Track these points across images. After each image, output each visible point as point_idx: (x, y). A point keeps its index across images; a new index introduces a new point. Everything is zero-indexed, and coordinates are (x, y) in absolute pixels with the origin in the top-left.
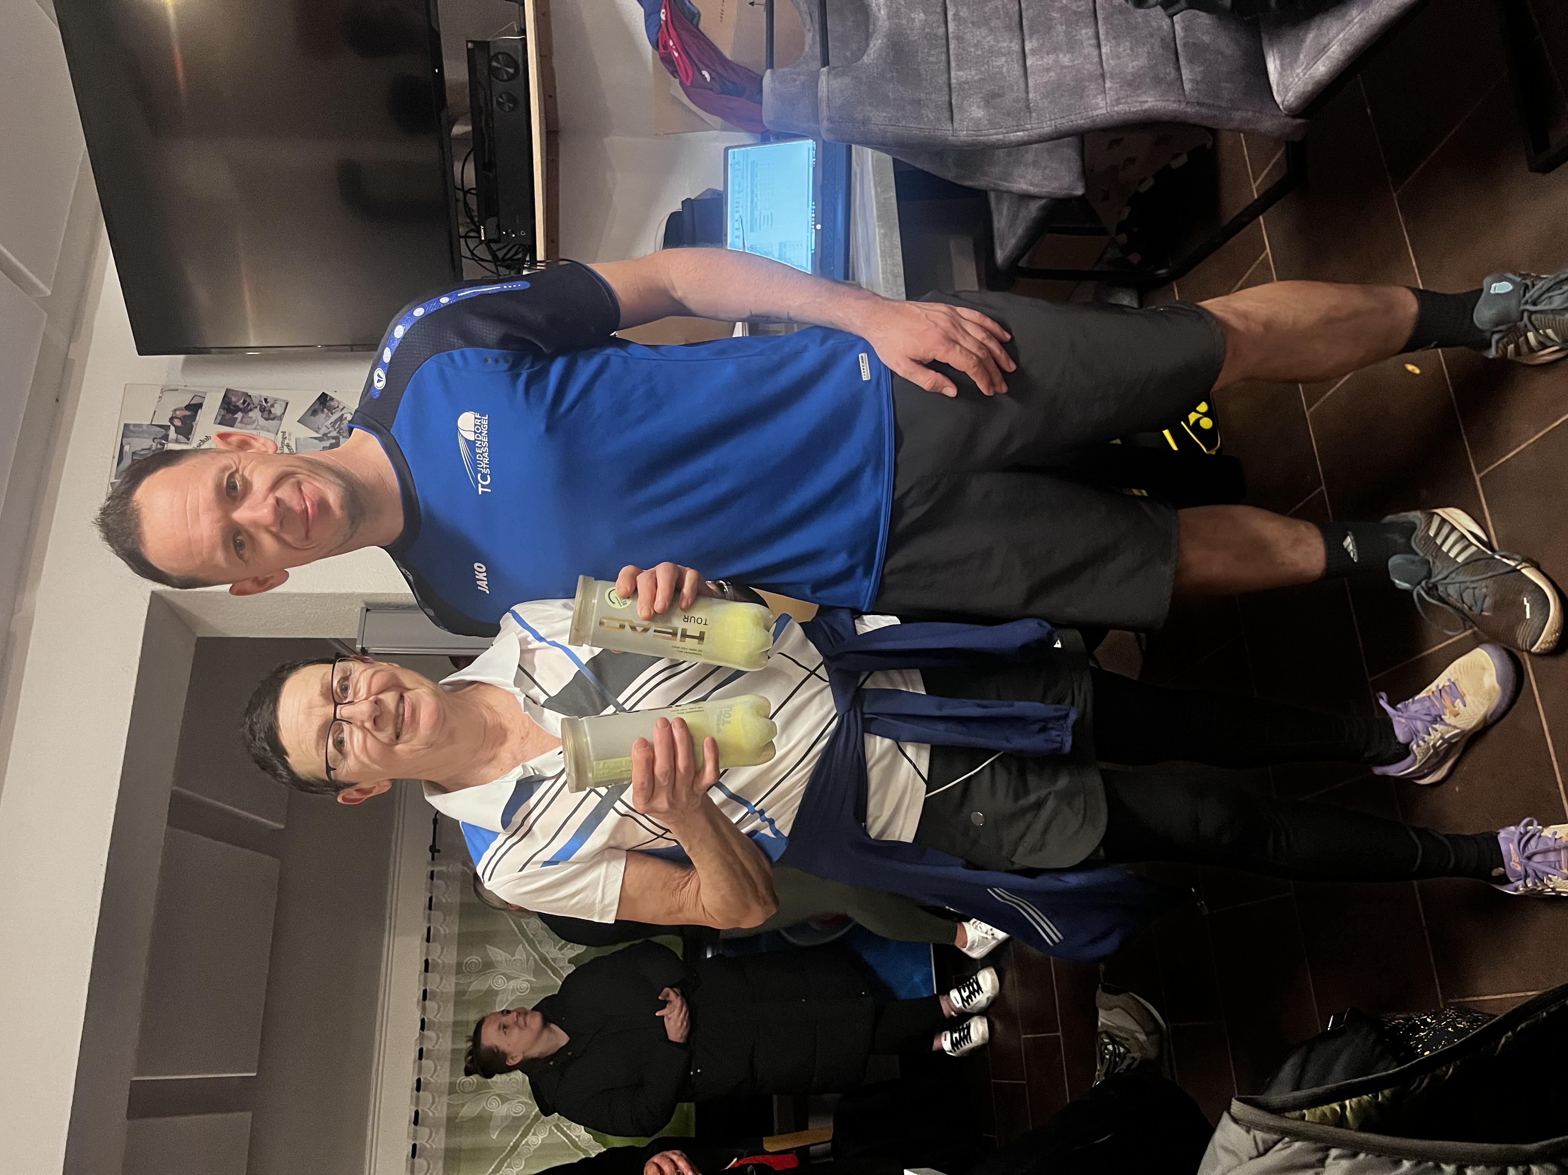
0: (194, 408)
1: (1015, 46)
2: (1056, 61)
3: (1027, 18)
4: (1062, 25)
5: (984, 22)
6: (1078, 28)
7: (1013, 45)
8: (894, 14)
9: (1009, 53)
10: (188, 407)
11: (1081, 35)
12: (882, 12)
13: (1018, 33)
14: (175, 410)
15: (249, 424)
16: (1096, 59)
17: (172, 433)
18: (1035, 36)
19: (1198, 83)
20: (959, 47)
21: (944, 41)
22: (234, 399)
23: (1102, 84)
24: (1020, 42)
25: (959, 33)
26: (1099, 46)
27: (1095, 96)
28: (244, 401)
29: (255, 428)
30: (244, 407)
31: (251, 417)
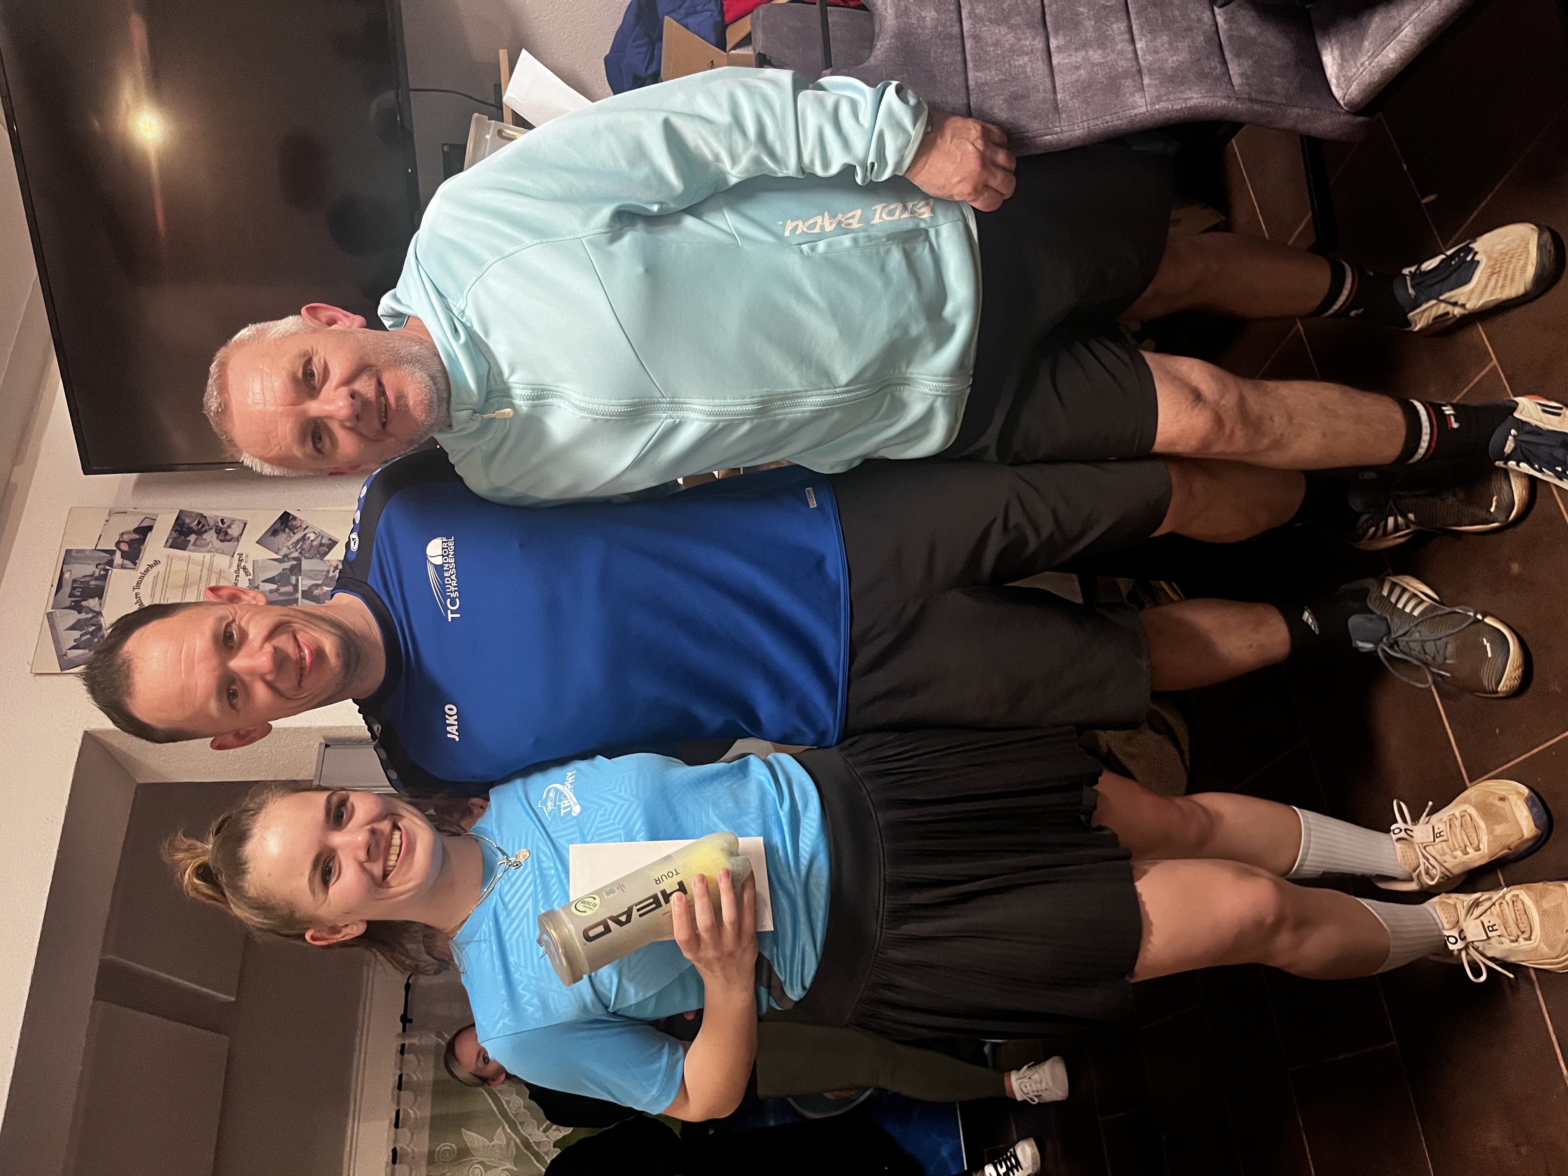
0: (144, 531)
1: (1039, 44)
2: (1086, 59)
3: (1051, 14)
4: (1090, 19)
5: (1004, 19)
6: (1108, 23)
7: (1036, 42)
8: (902, 13)
9: (1032, 52)
10: (136, 530)
11: (1113, 30)
12: (890, 11)
13: (1041, 30)
14: (122, 534)
15: (202, 547)
16: (1130, 56)
17: (118, 559)
18: (1061, 32)
19: (1247, 77)
20: (976, 47)
21: (959, 41)
22: (187, 521)
23: (1140, 81)
24: (1043, 39)
25: (975, 31)
26: (1133, 41)
27: (1132, 95)
28: (199, 523)
29: (209, 551)
30: (199, 529)
31: (205, 540)
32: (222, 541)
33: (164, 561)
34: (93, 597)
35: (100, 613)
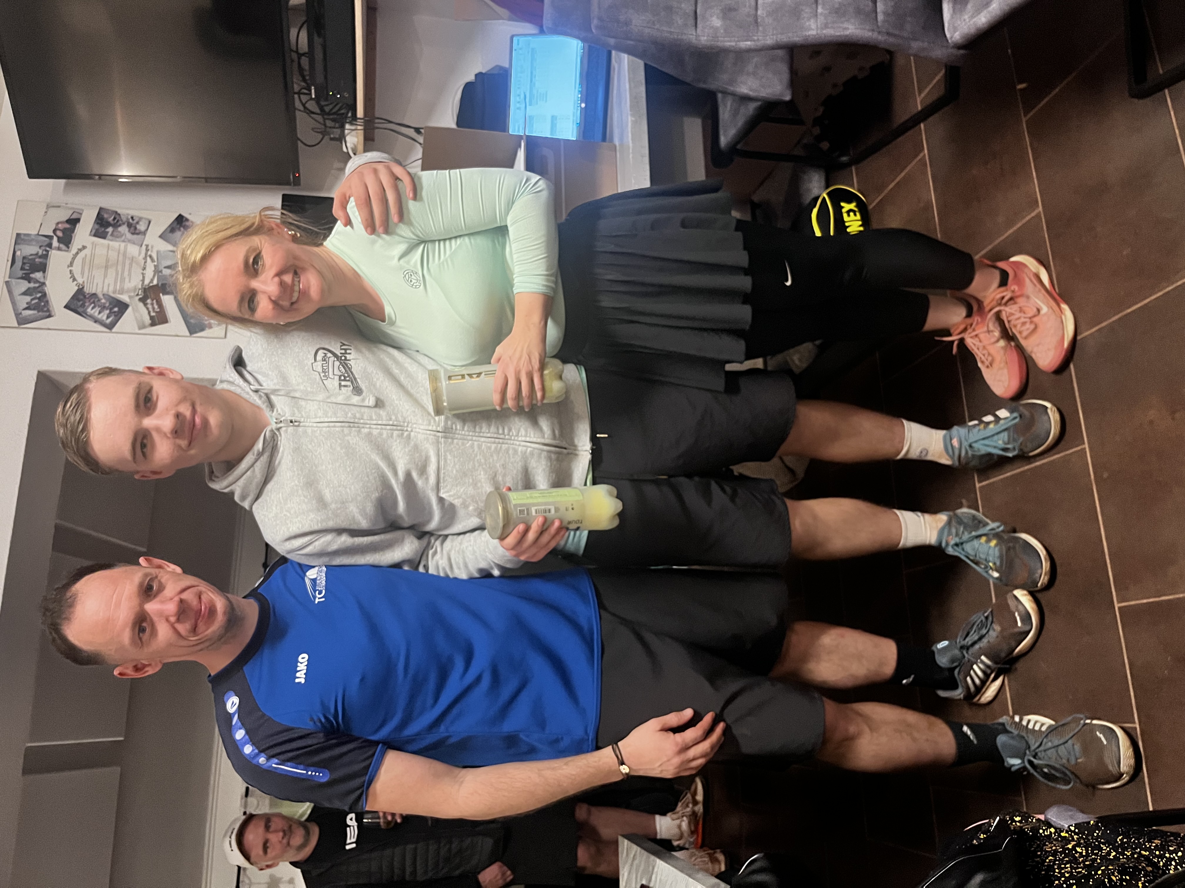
0: (73, 222)
10: (68, 221)
14: (58, 223)
15: (118, 237)
17: (55, 243)
19: (889, 15)
22: (106, 216)
23: (815, 9)
27: (809, 19)
28: (114, 219)
29: (124, 241)
30: (115, 224)
31: (120, 232)
32: (133, 234)
33: (89, 246)
34: (38, 271)
35: (44, 284)
